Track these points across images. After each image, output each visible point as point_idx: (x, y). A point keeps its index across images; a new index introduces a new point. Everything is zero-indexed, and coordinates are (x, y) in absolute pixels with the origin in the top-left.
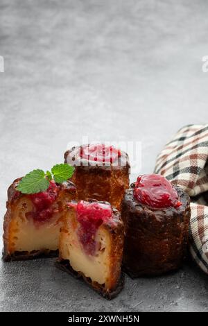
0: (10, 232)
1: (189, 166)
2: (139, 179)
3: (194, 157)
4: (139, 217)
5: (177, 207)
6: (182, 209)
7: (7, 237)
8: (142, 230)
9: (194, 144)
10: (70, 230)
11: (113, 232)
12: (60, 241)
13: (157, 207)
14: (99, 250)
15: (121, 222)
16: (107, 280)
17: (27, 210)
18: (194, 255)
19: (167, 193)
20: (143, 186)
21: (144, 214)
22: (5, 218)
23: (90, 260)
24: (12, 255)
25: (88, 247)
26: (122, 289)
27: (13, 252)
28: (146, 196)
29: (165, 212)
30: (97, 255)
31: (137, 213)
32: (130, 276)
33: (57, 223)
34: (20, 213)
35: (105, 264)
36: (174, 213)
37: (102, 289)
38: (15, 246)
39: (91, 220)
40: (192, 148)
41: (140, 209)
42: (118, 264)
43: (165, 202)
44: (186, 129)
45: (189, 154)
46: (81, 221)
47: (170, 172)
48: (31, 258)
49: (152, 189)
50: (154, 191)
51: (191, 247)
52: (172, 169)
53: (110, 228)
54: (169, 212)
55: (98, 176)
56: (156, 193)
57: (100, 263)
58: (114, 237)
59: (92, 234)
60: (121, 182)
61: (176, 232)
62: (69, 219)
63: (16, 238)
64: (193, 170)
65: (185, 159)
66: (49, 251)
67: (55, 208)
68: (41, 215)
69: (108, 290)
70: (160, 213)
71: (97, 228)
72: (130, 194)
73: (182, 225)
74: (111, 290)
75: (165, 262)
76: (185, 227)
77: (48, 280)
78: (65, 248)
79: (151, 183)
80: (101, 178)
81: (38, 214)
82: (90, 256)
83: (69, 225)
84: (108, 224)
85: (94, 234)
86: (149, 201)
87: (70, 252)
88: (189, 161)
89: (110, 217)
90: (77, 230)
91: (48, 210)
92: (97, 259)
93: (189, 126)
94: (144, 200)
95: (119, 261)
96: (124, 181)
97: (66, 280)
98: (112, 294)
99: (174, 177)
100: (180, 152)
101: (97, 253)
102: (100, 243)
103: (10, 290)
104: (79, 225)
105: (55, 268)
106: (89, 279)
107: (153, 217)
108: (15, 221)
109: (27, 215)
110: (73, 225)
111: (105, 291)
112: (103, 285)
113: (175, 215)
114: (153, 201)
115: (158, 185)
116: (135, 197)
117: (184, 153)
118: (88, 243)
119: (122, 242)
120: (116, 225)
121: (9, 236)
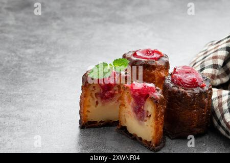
0: (84, 107)
1: (212, 64)
2: (175, 69)
3: (215, 58)
4: (175, 94)
5: (202, 87)
6: (206, 88)
7: (82, 111)
8: (178, 104)
9: (215, 50)
10: (127, 104)
11: (157, 102)
12: (120, 113)
13: (188, 87)
14: (147, 116)
15: (162, 96)
16: (153, 138)
17: (96, 91)
18: (216, 123)
19: (195, 77)
20: (177, 73)
21: (179, 92)
22: (80, 98)
23: (141, 124)
24: (86, 124)
25: (139, 115)
26: (164, 146)
27: (87, 122)
28: (180, 80)
29: (193, 90)
30: (146, 121)
31: (173, 92)
32: (170, 138)
33: (118, 101)
34: (91, 93)
35: (151, 126)
36: (200, 92)
37: (149, 145)
38: (88, 117)
39: (141, 95)
40: (214, 52)
41: (176, 89)
42: (161, 127)
43: (194, 84)
44: (210, 44)
45: (211, 56)
46: (134, 96)
47: (199, 68)
48: (99, 126)
49: (185, 75)
50: (185, 77)
51: (214, 118)
52: (199, 66)
53: (154, 99)
54: (197, 91)
55: (146, 69)
56: (187, 78)
57: (147, 125)
58: (157, 106)
59: (141, 105)
60: (163, 74)
61: (202, 105)
62: (126, 96)
63: (88, 111)
64: (215, 66)
65: (209, 59)
66: (112, 121)
67: (116, 90)
68: (106, 95)
69: (154, 145)
70: (190, 91)
71: (145, 100)
72: (169, 79)
73: (206, 100)
74: (156, 145)
75: (194, 127)
76: (209, 102)
77: (111, 140)
78: (123, 118)
79: (183, 71)
80: (148, 70)
81: (104, 94)
82: (141, 121)
83: (126, 100)
84: (152, 96)
85: (143, 105)
86: (182, 83)
87: (127, 120)
88: (211, 61)
89: (154, 92)
90: (131, 103)
91: (111, 92)
92: (146, 123)
93: (212, 42)
94: (179, 83)
95: (161, 124)
96: (165, 73)
97: (124, 140)
98: (156, 148)
99: (201, 71)
100: (205, 55)
101: (146, 118)
102: (148, 112)
103: (85, 146)
104: (132, 100)
105: (117, 133)
106: (141, 139)
107: (185, 94)
108: (88, 99)
109: (96, 94)
110: (129, 100)
111: (152, 146)
112: (151, 142)
113: (201, 93)
114: (185, 83)
115: (188, 73)
116: (173, 81)
117: (208, 56)
118: (139, 112)
119: (163, 110)
120: (159, 97)
121: (84, 110)
